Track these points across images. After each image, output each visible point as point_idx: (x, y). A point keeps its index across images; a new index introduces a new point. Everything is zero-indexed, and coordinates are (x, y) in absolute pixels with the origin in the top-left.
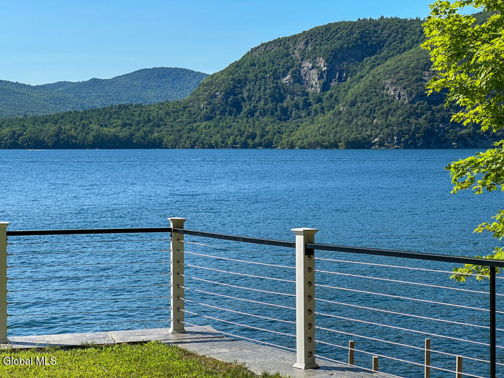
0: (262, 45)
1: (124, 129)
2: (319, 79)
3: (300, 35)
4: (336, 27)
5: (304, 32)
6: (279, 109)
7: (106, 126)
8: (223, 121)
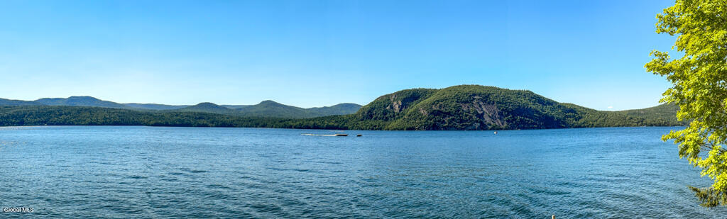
2: (399, 108)
3: (393, 93)
4: (405, 91)
5: (395, 93)
6: (385, 117)
8: (366, 121)
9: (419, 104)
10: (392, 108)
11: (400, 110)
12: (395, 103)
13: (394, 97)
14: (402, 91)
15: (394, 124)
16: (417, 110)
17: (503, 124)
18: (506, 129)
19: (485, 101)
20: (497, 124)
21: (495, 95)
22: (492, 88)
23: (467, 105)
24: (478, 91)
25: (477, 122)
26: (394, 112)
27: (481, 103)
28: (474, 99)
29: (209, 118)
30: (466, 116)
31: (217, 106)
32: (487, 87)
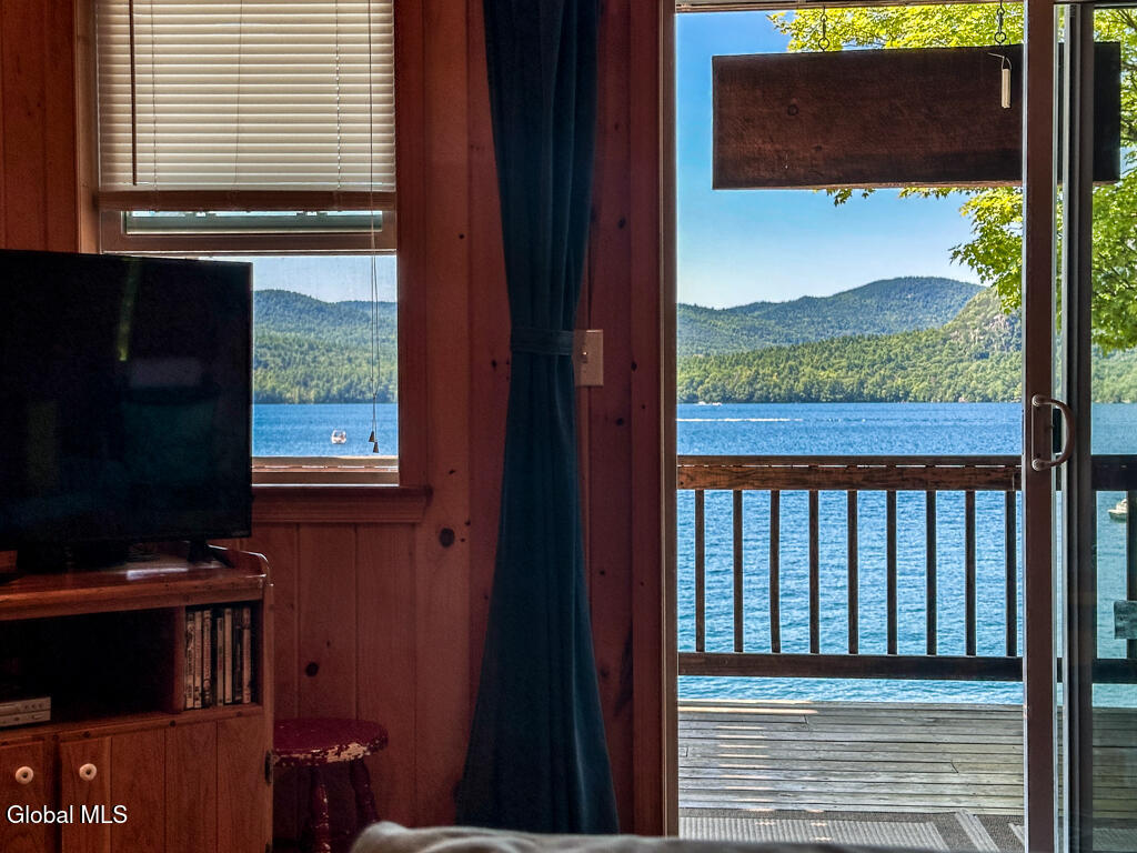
1: (850, 373)
7: (824, 369)
8: (1005, 360)
29: (287, 364)
31: (319, 308)
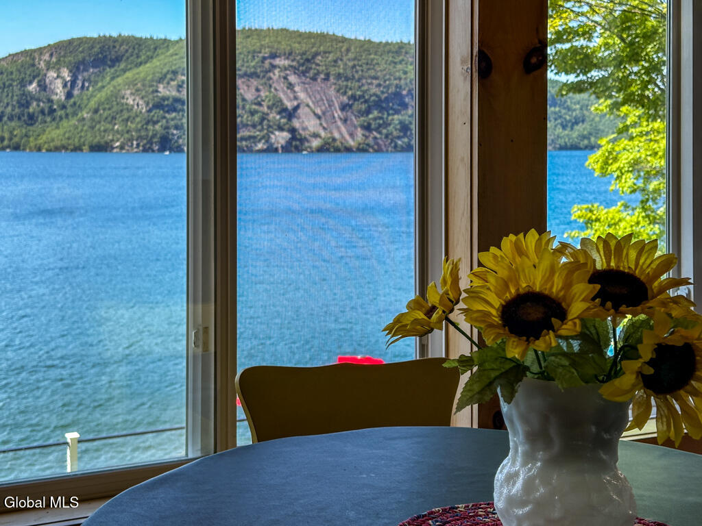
0: (10, 55)
2: (63, 87)
3: (45, 48)
4: (79, 42)
5: (49, 45)
6: (26, 115)
9: (120, 80)
10: (43, 87)
11: (69, 95)
12: (52, 74)
13: (46, 57)
14: (70, 42)
15: (53, 133)
16: (116, 96)
17: (351, 135)
18: (362, 149)
19: (304, 73)
20: (337, 135)
21: (331, 57)
22: (323, 37)
23: (255, 82)
24: (284, 46)
25: (281, 129)
26: (50, 101)
27: (293, 79)
28: (273, 67)
30: (253, 113)
32: (310, 35)
